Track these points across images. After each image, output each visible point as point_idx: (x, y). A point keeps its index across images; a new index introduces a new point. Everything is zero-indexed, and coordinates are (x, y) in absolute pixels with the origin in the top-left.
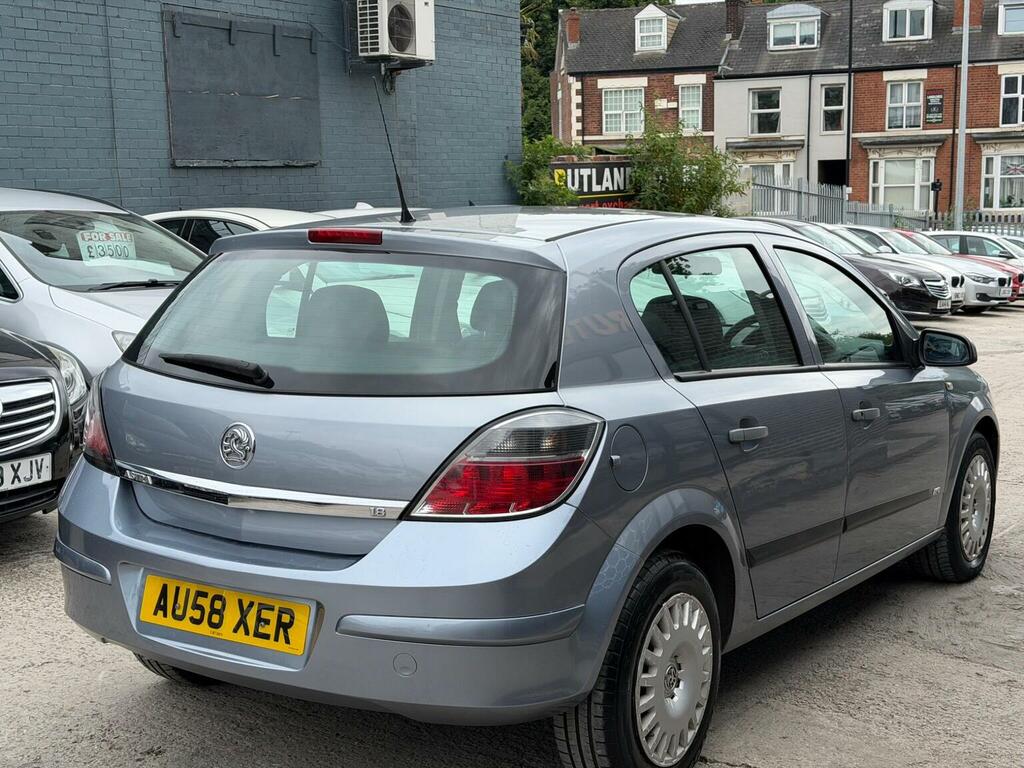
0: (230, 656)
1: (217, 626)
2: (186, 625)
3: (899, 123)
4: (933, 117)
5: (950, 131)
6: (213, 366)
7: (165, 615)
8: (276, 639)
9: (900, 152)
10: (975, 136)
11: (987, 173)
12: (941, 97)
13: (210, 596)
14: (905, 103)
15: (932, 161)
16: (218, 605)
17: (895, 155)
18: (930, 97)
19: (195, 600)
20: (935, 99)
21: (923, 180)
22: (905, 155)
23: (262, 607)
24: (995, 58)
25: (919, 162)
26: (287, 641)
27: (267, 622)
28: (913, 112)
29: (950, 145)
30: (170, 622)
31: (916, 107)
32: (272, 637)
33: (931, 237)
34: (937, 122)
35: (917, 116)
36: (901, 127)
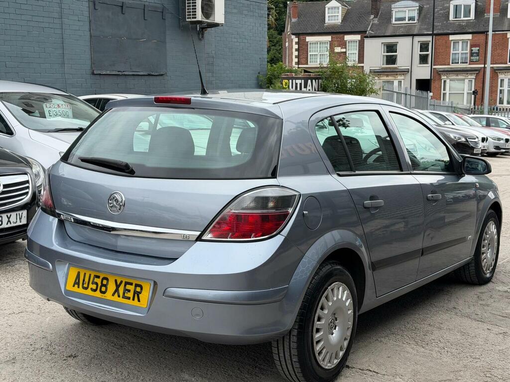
0: (110, 307)
1: (104, 293)
2: (89, 292)
3: (457, 61)
4: (474, 58)
5: (483, 66)
6: (106, 163)
7: (79, 287)
8: (133, 300)
9: (457, 75)
10: (496, 68)
11: (501, 87)
12: (478, 48)
13: (101, 278)
14: (460, 51)
15: (473, 80)
16: (105, 282)
17: (454, 77)
18: (472, 48)
19: (94, 279)
20: (475, 50)
21: (468, 90)
22: (460, 77)
23: (126, 283)
24: (506, 29)
25: (467, 81)
26: (139, 301)
27: (129, 291)
28: (464, 56)
29: (482, 73)
30: (81, 290)
31: (466, 53)
32: (131, 298)
33: (472, 118)
34: (476, 61)
35: (466, 58)
36: (458, 63)
